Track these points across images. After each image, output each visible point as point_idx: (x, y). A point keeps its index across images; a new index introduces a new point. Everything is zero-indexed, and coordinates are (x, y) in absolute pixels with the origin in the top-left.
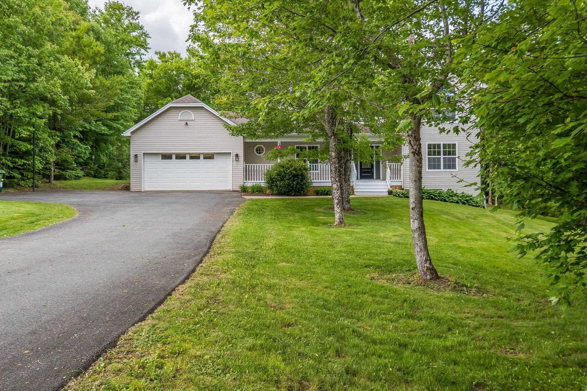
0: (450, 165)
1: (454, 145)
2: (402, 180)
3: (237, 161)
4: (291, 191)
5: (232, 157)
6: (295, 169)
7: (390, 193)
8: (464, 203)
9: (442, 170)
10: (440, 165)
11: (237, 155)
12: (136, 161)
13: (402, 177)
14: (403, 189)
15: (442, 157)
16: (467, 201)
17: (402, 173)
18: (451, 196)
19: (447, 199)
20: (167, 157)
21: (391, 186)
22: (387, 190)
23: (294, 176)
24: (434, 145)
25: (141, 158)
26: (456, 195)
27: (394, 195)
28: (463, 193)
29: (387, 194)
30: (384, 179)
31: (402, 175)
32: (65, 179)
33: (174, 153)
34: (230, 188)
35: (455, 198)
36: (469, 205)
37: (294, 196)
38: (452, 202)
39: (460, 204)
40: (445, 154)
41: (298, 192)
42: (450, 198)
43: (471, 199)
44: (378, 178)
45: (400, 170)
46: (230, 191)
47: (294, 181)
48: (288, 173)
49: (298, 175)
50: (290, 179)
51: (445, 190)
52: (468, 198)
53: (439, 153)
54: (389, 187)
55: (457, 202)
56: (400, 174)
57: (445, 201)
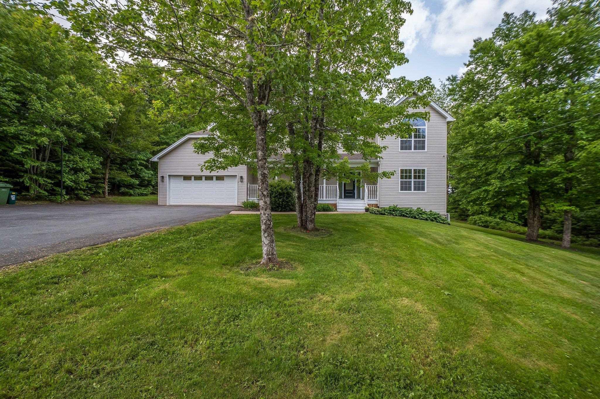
0: (420, 187)
1: (424, 170)
2: (378, 199)
3: (242, 182)
4: (278, 207)
5: (238, 178)
6: (281, 189)
7: (367, 210)
8: (432, 220)
9: (413, 191)
10: (411, 187)
11: (241, 177)
12: (162, 181)
13: (378, 197)
14: (378, 207)
15: (413, 180)
16: (435, 218)
17: (378, 193)
18: (421, 214)
19: (417, 217)
20: (187, 178)
21: (368, 205)
22: (364, 208)
23: (280, 194)
24: (406, 170)
25: (167, 179)
26: (425, 213)
27: (370, 213)
28: (431, 211)
29: (364, 211)
30: (363, 199)
31: (378, 195)
32: (131, 195)
33: (193, 175)
34: (236, 204)
35: (424, 216)
36: (437, 222)
37: (281, 211)
38: (422, 219)
39: (429, 222)
40: (415, 178)
41: (285, 208)
42: (420, 215)
43: (438, 217)
44: (359, 197)
45: (376, 191)
46: (236, 206)
47: (280, 198)
48: (275, 192)
49: (284, 193)
50: (277, 196)
51: (415, 208)
52: (436, 216)
53: (410, 177)
54: (367, 205)
55: (427, 220)
56: (376, 194)
57: (415, 218)
